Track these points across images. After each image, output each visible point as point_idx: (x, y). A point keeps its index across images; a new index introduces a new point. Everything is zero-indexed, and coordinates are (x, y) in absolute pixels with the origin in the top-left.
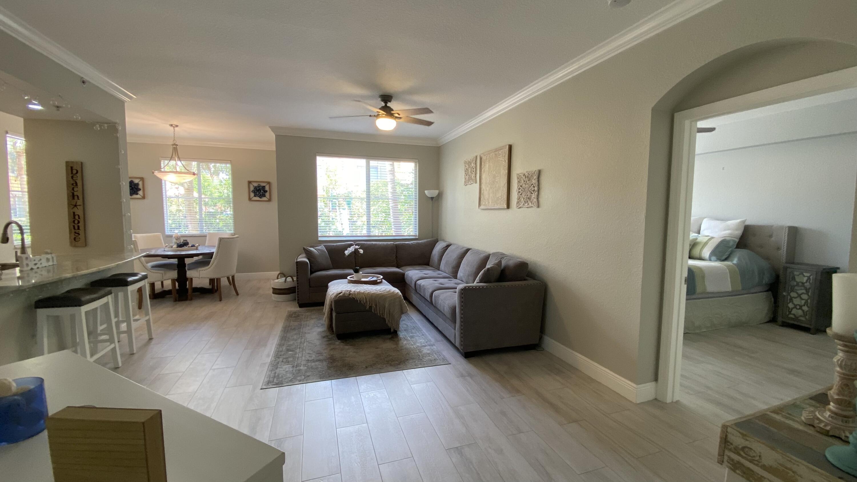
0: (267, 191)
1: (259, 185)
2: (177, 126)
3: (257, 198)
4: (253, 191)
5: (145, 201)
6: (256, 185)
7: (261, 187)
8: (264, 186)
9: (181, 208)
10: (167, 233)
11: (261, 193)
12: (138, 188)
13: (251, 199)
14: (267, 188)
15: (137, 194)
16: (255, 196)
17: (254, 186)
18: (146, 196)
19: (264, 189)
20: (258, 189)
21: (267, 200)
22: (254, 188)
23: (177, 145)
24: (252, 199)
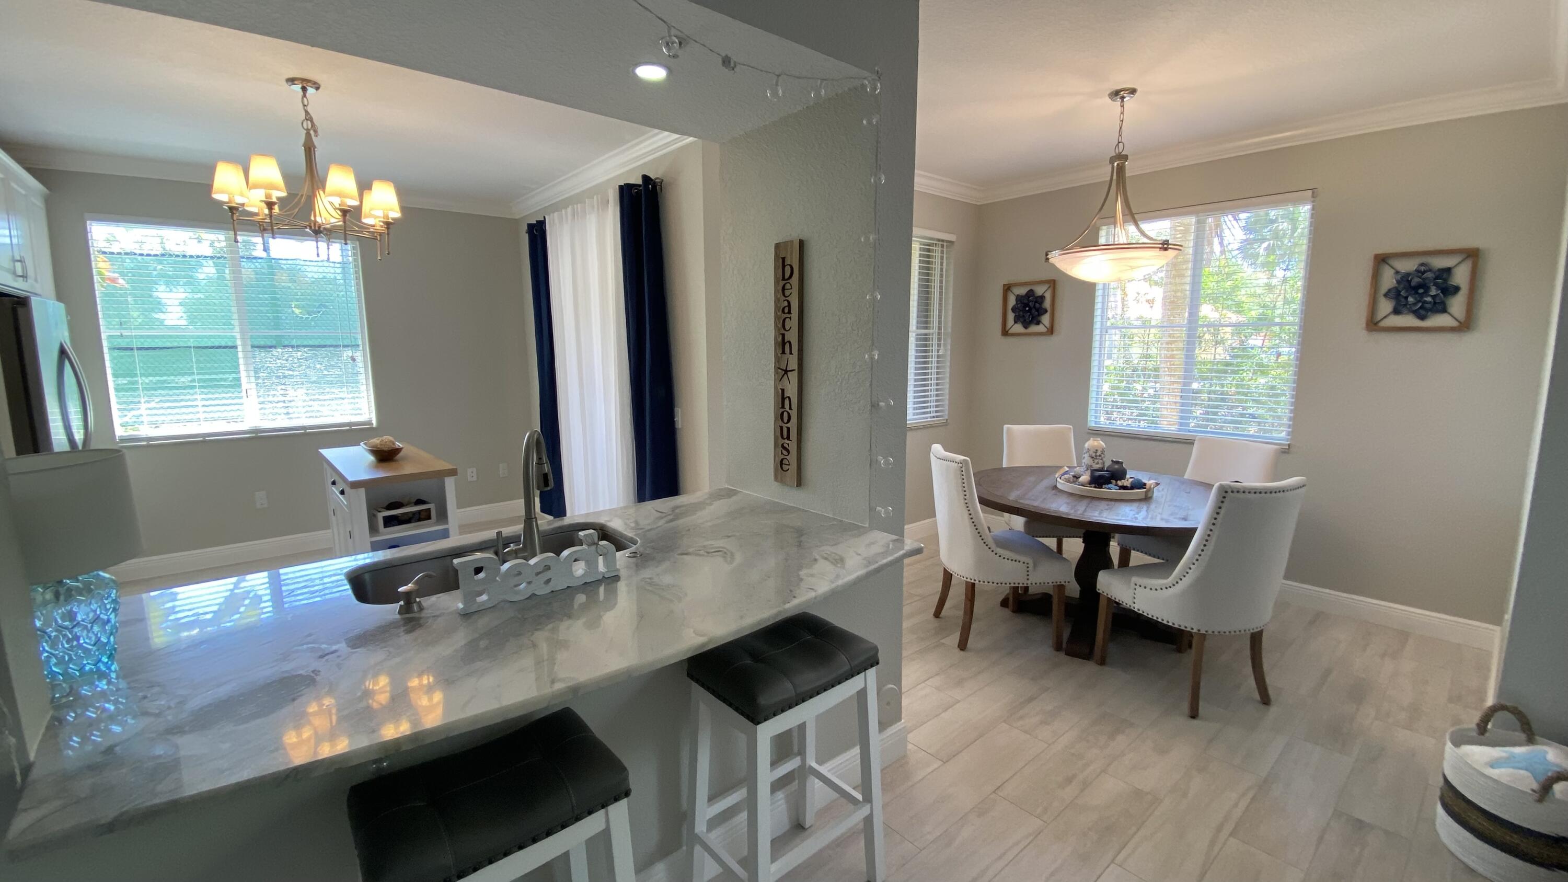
0: (1457, 289)
1: (1422, 268)
2: (1133, 91)
3: (1408, 320)
4: (1390, 290)
5: (1054, 339)
6: (1408, 266)
7: (1429, 275)
8: (1448, 270)
9: (1153, 351)
10: (1092, 424)
11: (1429, 299)
12: (1041, 308)
13: (1376, 324)
14: (1461, 276)
15: (1038, 323)
16: (1396, 311)
17: (1397, 272)
18: (1056, 327)
19: (1445, 280)
20: (1416, 281)
21: (1454, 324)
22: (1398, 282)
23: (1126, 158)
24: (1382, 324)
